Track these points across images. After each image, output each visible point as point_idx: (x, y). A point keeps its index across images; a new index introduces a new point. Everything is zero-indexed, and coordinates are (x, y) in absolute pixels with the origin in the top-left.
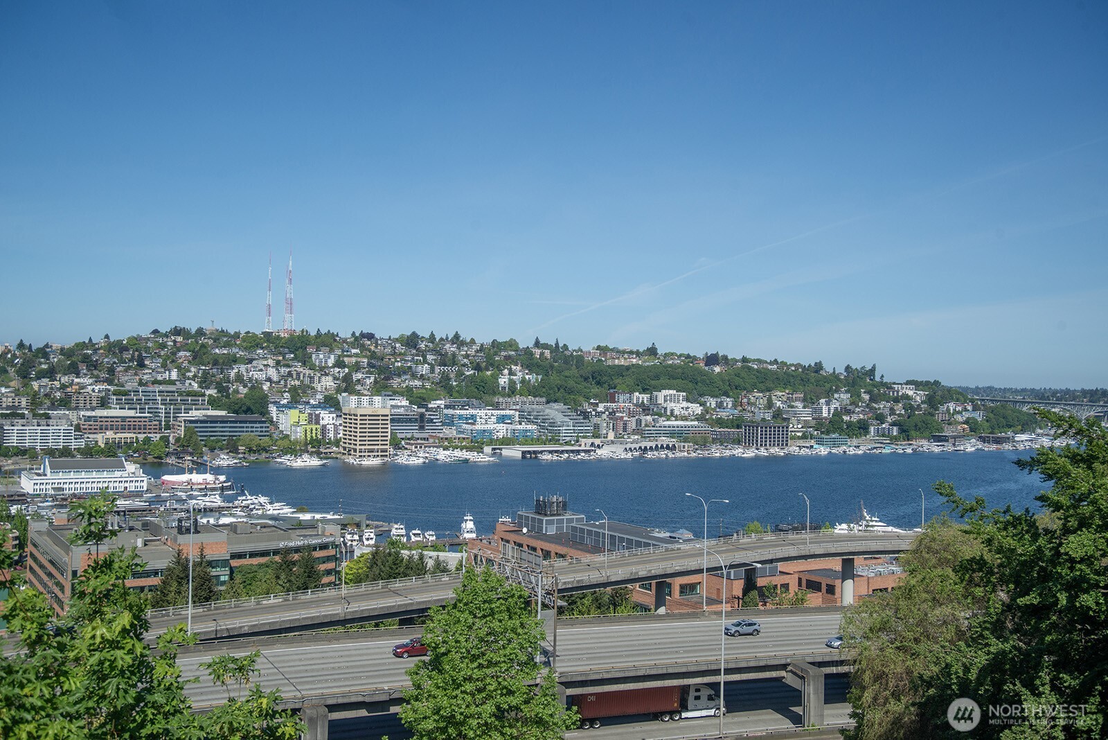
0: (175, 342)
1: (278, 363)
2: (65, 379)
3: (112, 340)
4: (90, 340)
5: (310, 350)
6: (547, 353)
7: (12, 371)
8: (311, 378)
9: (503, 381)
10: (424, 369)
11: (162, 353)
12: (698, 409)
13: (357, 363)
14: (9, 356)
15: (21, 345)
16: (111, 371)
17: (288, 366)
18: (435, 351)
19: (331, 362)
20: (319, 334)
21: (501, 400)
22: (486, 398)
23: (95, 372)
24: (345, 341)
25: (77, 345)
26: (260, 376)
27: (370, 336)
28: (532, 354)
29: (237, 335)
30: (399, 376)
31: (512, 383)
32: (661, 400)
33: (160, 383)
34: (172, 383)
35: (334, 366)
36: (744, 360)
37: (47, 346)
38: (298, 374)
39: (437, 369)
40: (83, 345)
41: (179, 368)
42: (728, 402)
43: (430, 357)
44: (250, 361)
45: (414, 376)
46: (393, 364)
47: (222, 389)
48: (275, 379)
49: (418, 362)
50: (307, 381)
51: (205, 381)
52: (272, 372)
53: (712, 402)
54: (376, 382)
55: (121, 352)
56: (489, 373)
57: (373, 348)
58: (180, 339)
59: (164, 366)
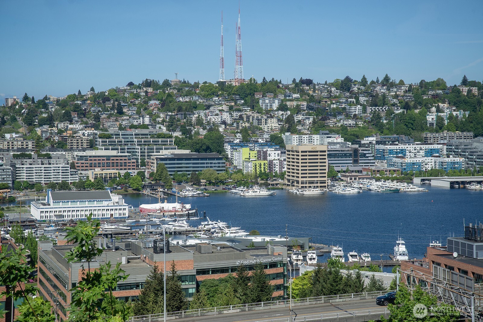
0: (146, 92)
1: (231, 108)
2: (61, 126)
3: (96, 92)
4: (80, 92)
5: (257, 96)
6: (475, 90)
7: (20, 119)
8: (259, 120)
9: (431, 118)
10: (357, 110)
11: (137, 102)
13: (298, 106)
14: (17, 107)
15: (26, 98)
16: (97, 118)
17: (239, 110)
18: (367, 93)
19: (275, 106)
20: (264, 82)
21: (429, 135)
22: (415, 133)
23: (85, 119)
24: (287, 87)
25: (69, 97)
26: (217, 119)
27: (309, 82)
28: (459, 92)
29: (196, 85)
30: (335, 116)
31: (440, 120)
33: (136, 127)
34: (145, 127)
35: (279, 109)
37: (46, 98)
38: (248, 117)
39: (369, 109)
40: (73, 97)
41: (151, 115)
43: (362, 99)
44: (208, 107)
45: (348, 116)
46: (329, 106)
47: (185, 132)
48: (229, 121)
49: (351, 104)
50: (255, 123)
51: (172, 125)
52: (226, 116)
54: (314, 122)
55: (104, 102)
56: (417, 111)
57: (311, 93)
58: (150, 90)
59: (139, 113)
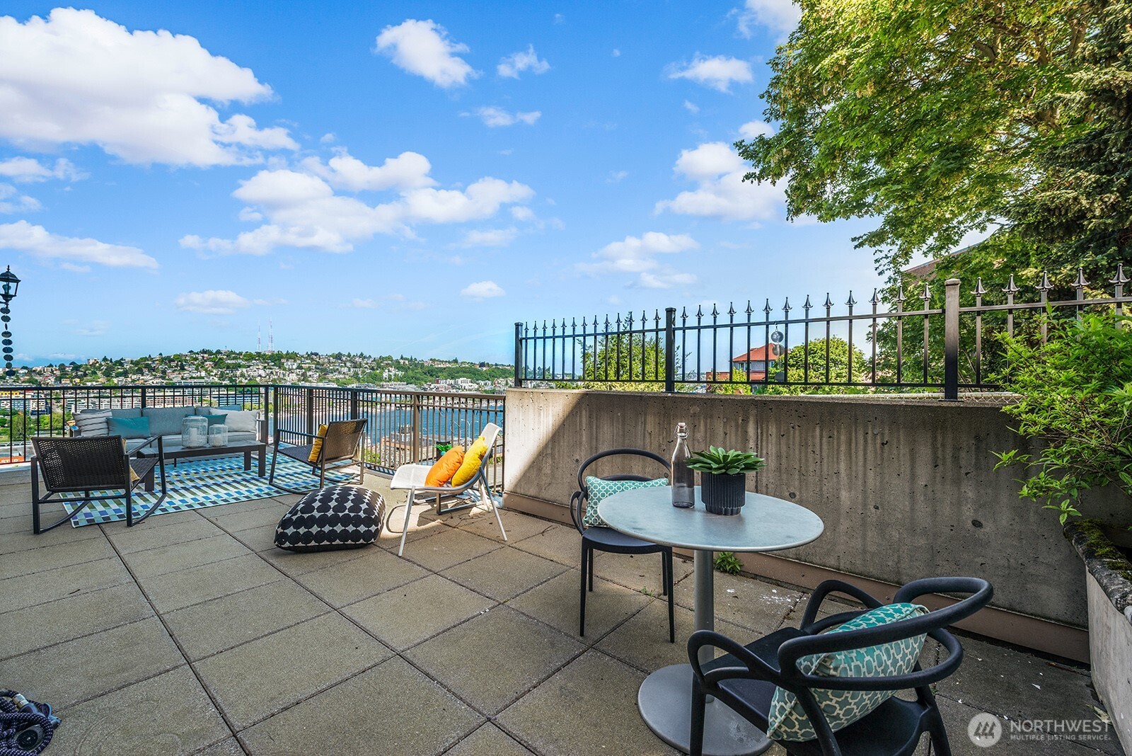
0: (203, 357)
1: (265, 367)
2: (134, 377)
3: (164, 356)
4: (150, 356)
5: (283, 361)
6: (407, 362)
7: (99, 373)
8: (284, 375)
9: (385, 375)
10: (345, 370)
11: (196, 363)
12: (476, 386)
13: (309, 367)
14: (97, 365)
15: (105, 359)
16: (164, 372)
17: (271, 369)
18: (351, 361)
19: (295, 367)
20: (288, 353)
21: (384, 383)
22: (377, 382)
23: (154, 373)
24: (302, 356)
25: (141, 359)
26: (256, 374)
27: (316, 354)
28: (399, 362)
29: (240, 354)
30: (332, 373)
31: (390, 376)
32: (459, 383)
33: (194, 378)
34: (203, 378)
35: (297, 369)
36: (496, 365)
37: (122, 359)
38: (277, 372)
39: (352, 370)
40: (146, 359)
41: (206, 370)
42: (490, 382)
43: (348, 364)
44: (249, 367)
45: (340, 373)
46: (329, 367)
47: (230, 379)
48: (263, 375)
49: (342, 367)
50: (282, 376)
51: (222, 377)
52: (262, 372)
53: (482, 383)
54: (319, 376)
55: (170, 362)
56: (378, 371)
57: (318, 360)
58: (206, 355)
59: (197, 369)
